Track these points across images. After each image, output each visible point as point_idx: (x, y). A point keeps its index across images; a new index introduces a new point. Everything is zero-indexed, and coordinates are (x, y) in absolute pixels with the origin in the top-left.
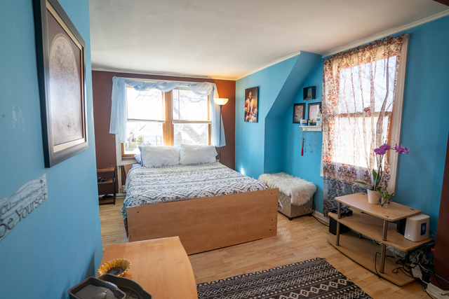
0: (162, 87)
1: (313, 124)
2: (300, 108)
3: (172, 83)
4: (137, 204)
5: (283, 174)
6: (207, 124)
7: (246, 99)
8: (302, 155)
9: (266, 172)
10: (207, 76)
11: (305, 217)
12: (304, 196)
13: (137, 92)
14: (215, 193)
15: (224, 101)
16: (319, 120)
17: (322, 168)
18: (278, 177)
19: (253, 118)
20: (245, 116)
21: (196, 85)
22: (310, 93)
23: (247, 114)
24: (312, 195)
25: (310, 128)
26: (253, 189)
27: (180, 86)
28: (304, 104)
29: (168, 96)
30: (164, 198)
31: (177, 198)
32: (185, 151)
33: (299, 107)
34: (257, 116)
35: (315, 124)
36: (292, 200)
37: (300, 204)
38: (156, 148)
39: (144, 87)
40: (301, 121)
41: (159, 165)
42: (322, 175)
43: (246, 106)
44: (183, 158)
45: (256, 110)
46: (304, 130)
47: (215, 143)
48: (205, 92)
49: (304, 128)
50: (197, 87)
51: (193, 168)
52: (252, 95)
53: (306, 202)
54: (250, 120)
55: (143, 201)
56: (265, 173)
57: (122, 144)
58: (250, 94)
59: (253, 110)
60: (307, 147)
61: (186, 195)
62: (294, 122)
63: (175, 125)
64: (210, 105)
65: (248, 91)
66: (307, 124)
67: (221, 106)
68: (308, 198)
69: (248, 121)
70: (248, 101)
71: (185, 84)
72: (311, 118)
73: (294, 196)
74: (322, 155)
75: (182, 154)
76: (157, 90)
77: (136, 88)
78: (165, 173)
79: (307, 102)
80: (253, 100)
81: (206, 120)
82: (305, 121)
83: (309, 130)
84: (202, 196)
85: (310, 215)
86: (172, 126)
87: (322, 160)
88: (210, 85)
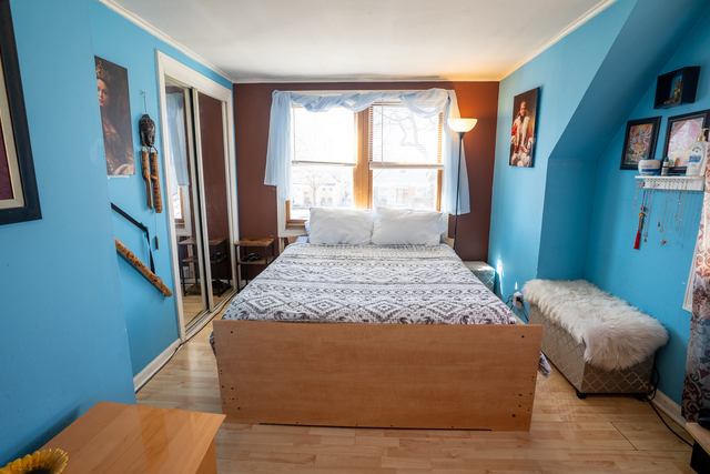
0: (351, 103)
1: (676, 171)
2: (645, 132)
3: (369, 94)
4: (233, 316)
5: (582, 286)
6: (436, 171)
7: (514, 118)
8: (637, 246)
9: (541, 276)
10: (437, 77)
11: (623, 399)
12: (624, 351)
13: (311, 114)
14: (384, 316)
15: (468, 125)
16: (695, 159)
17: (690, 290)
18: (567, 291)
19: (524, 157)
20: (511, 155)
21: (414, 94)
22: (676, 90)
23: (514, 149)
24: (650, 351)
25: (665, 183)
26: (475, 320)
27: (385, 99)
28: (656, 122)
29: (364, 119)
30: (279, 313)
31: (304, 316)
32: (382, 220)
33: (642, 128)
34: (533, 153)
35: (683, 171)
36: (586, 354)
37: (611, 366)
38: (332, 213)
39: (321, 105)
40: (642, 164)
41: (332, 242)
42: (688, 307)
43: (514, 133)
44: (377, 232)
45: (531, 139)
46: (647, 186)
47: (448, 207)
48: (433, 109)
49: (649, 182)
50: (416, 100)
51: (389, 253)
52: (526, 107)
53: (630, 364)
54: (520, 163)
55: (245, 312)
56: (538, 277)
57: (288, 203)
58: (523, 106)
59: (526, 141)
60: (651, 230)
61: (323, 313)
62: (624, 167)
63: (376, 172)
64: (444, 133)
65: (518, 100)
66: (658, 172)
67: (462, 135)
68: (638, 358)
69: (515, 164)
70: (518, 120)
71: (392, 96)
72: (673, 155)
73: (595, 346)
74: (696, 255)
75: (378, 224)
76: (343, 108)
77: (308, 106)
78: (334, 258)
79: (665, 114)
80: (526, 119)
81: (435, 163)
82: (654, 164)
83: (662, 186)
84: (355, 319)
85: (641, 396)
86: (370, 173)
87: (694, 269)
88: (442, 94)
